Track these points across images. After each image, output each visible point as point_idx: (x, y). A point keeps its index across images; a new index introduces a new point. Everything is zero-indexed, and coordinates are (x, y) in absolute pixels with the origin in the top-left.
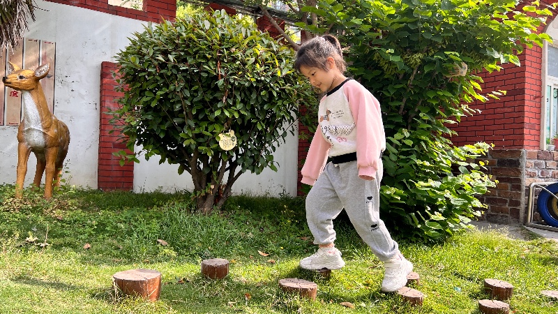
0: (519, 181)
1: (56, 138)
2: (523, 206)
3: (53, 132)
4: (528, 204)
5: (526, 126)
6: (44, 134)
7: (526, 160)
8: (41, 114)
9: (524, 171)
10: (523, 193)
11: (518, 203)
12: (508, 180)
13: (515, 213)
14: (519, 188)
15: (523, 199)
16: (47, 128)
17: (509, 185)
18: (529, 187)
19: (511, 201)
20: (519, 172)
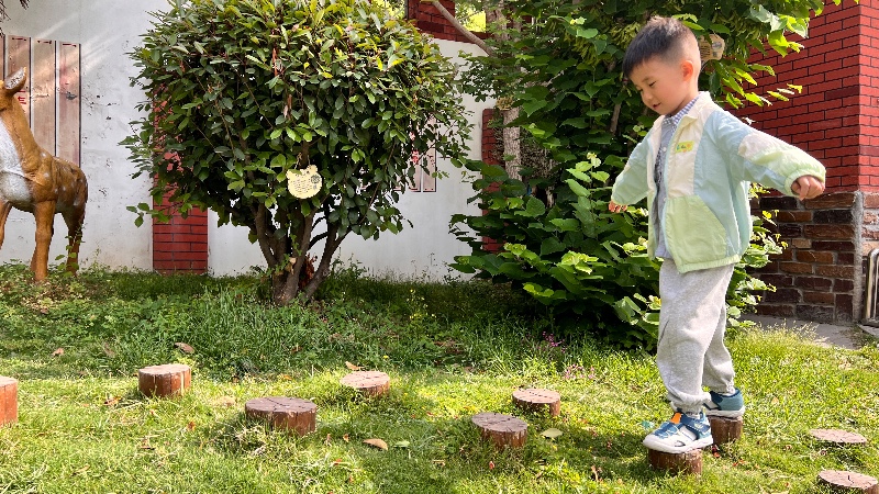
0: (851, 246)
1: (47, 187)
2: (858, 290)
3: (42, 177)
4: (865, 287)
5: (864, 150)
6: (27, 179)
7: (862, 210)
8: (18, 148)
9: (860, 229)
10: (858, 267)
11: (849, 286)
12: (833, 247)
13: (845, 303)
14: (850, 259)
15: (858, 278)
16: (32, 171)
17: (834, 255)
18: (868, 257)
19: (837, 282)
20: (851, 231)
